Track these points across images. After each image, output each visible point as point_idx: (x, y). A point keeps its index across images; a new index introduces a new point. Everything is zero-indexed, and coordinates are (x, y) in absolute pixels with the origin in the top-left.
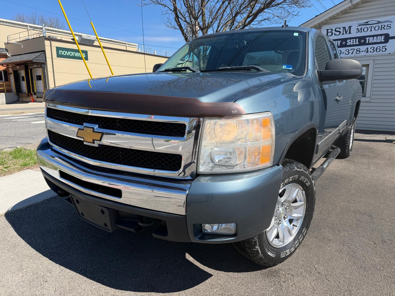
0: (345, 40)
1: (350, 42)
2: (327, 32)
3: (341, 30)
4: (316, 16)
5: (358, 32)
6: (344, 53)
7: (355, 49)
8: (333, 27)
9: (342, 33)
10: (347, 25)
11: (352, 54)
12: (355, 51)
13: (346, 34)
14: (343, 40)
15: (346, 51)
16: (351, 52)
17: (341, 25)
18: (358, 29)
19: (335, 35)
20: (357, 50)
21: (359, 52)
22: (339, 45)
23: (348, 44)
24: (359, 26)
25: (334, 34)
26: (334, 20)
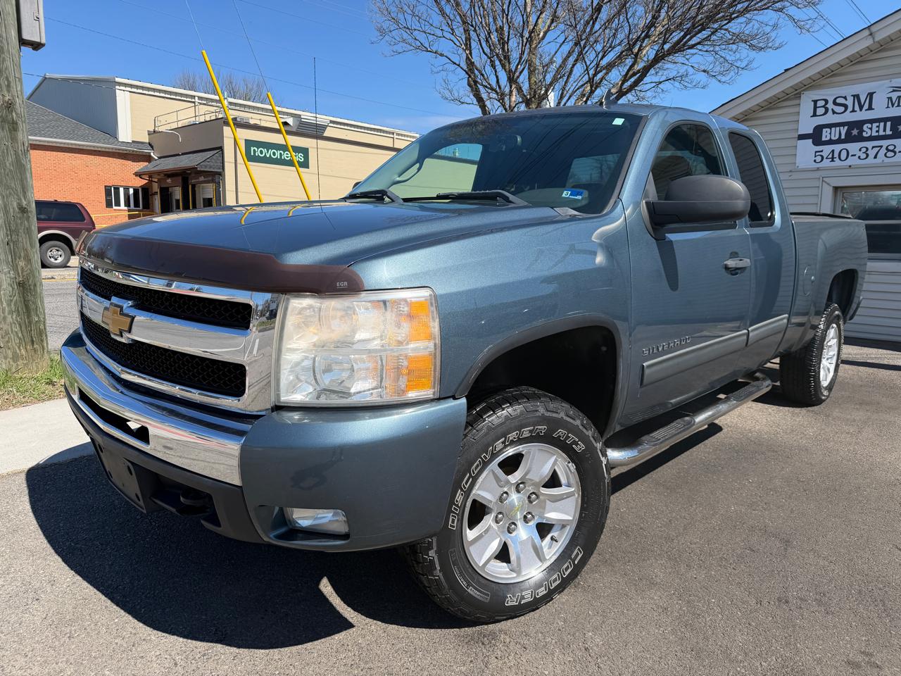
0: (859, 124)
1: (871, 129)
2: (815, 108)
3: (849, 102)
4: (786, 70)
5: (890, 105)
6: (855, 155)
7: (881, 147)
8: (829, 95)
9: (850, 109)
10: (862, 89)
11: (875, 157)
12: (883, 151)
13: (861, 110)
14: (852, 125)
15: (860, 150)
16: (872, 153)
17: (849, 91)
18: (890, 98)
19: (834, 112)
20: (887, 149)
21: (892, 154)
22: (843, 137)
23: (864, 134)
24: (894, 91)
25: (830, 111)
26: (831, 79)
